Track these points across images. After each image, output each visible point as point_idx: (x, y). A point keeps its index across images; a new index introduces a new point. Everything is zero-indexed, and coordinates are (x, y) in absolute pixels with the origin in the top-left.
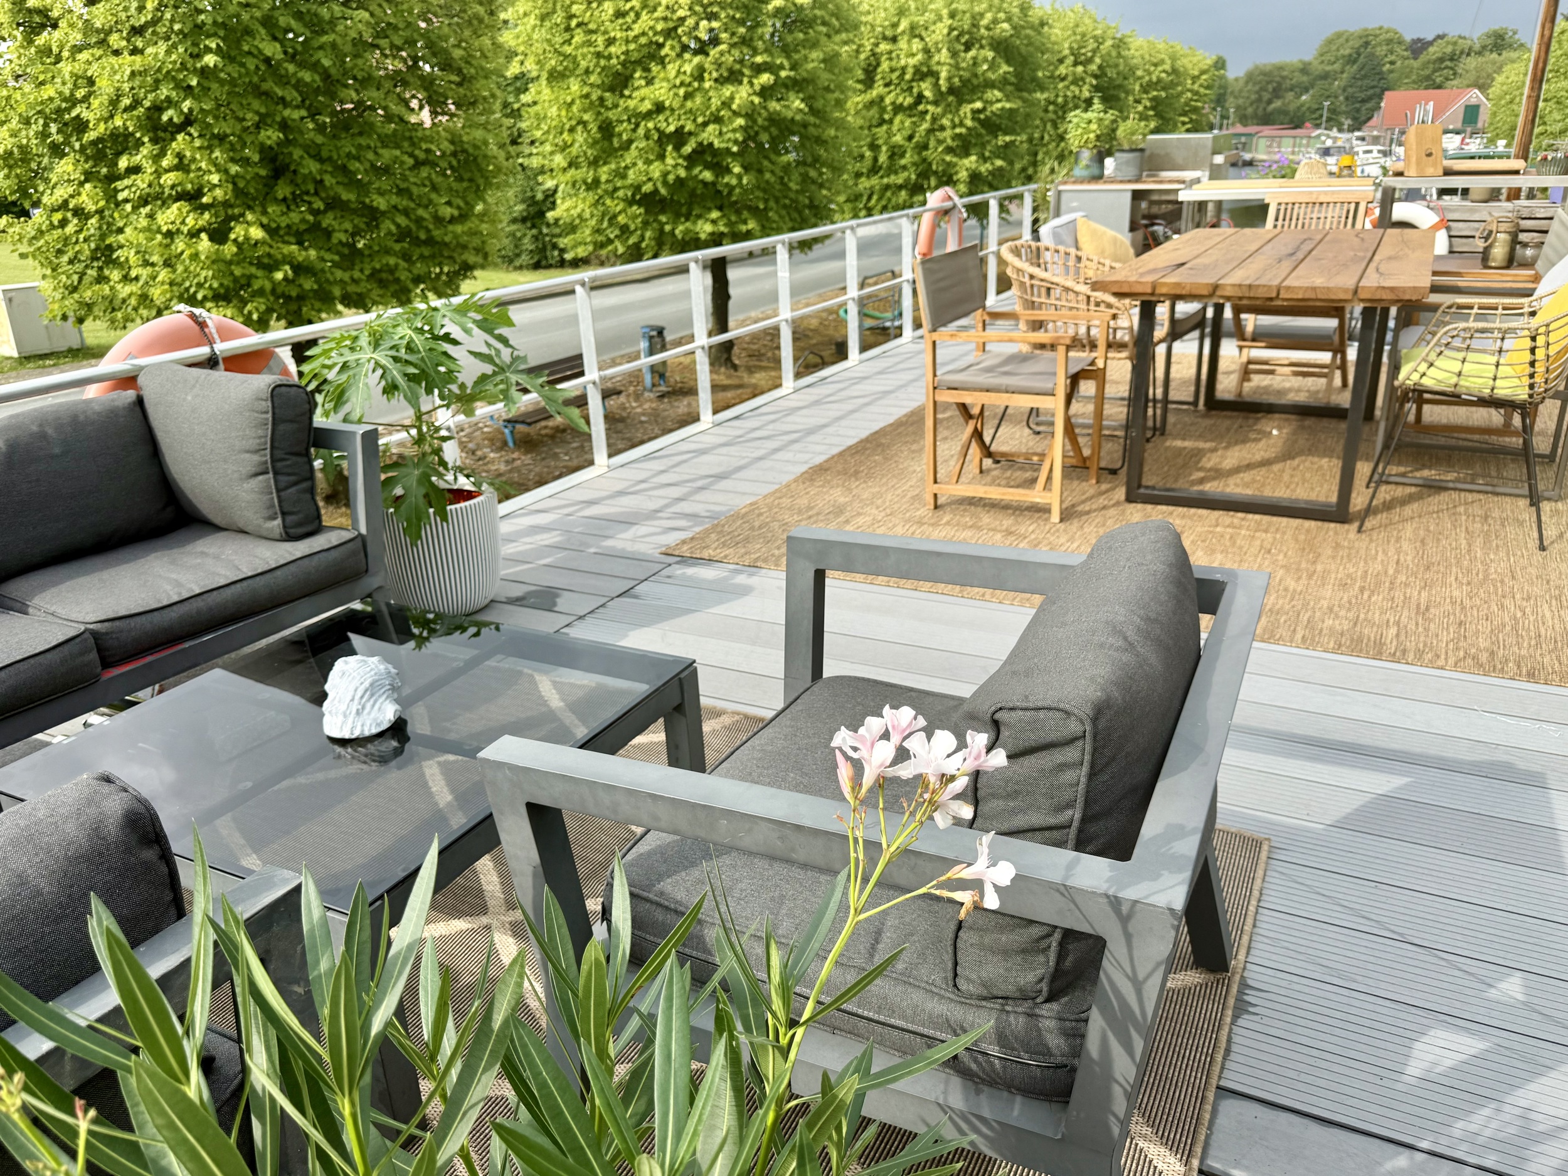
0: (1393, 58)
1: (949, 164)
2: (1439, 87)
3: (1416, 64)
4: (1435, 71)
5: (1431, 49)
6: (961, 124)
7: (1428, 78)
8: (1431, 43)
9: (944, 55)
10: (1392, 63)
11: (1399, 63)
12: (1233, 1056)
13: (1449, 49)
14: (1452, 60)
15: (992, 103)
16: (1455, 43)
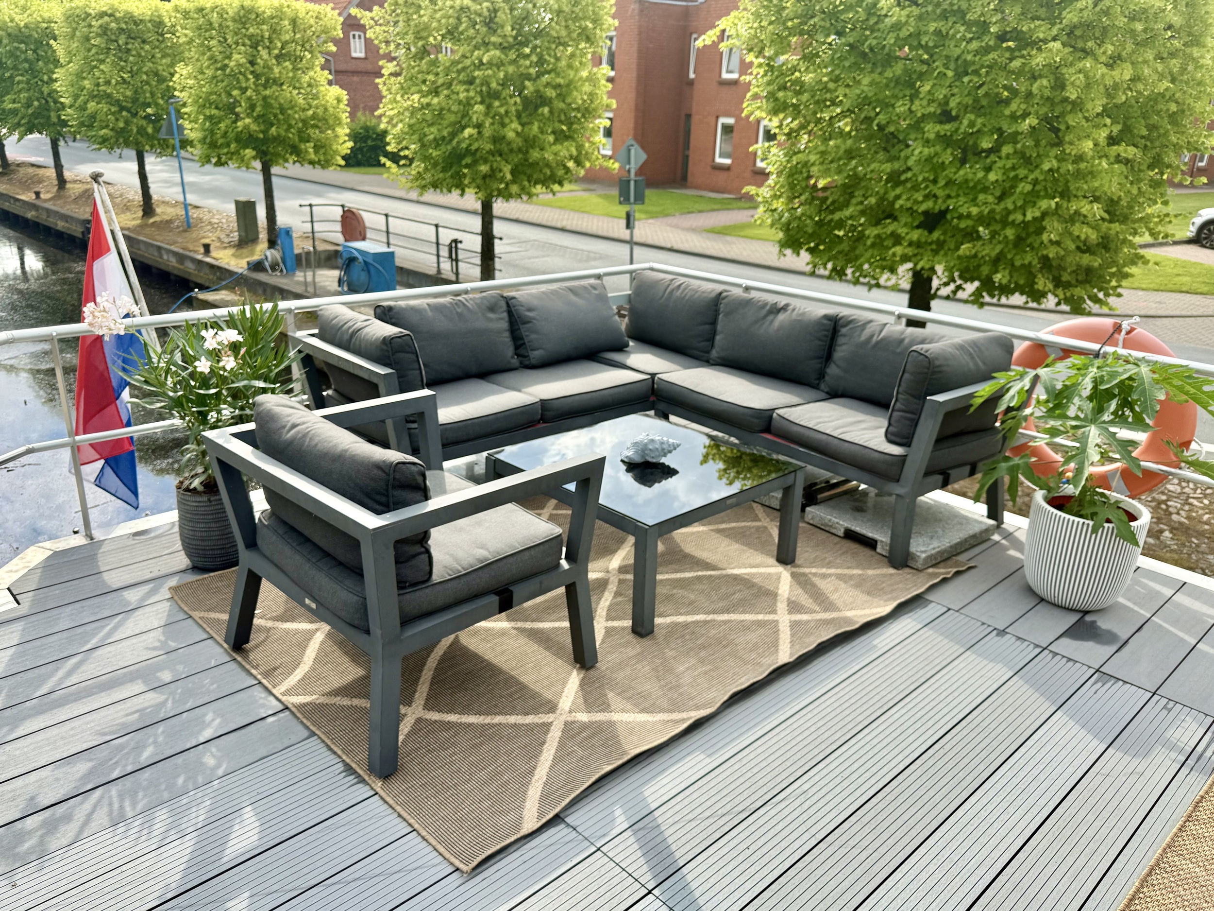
12: (325, 749)
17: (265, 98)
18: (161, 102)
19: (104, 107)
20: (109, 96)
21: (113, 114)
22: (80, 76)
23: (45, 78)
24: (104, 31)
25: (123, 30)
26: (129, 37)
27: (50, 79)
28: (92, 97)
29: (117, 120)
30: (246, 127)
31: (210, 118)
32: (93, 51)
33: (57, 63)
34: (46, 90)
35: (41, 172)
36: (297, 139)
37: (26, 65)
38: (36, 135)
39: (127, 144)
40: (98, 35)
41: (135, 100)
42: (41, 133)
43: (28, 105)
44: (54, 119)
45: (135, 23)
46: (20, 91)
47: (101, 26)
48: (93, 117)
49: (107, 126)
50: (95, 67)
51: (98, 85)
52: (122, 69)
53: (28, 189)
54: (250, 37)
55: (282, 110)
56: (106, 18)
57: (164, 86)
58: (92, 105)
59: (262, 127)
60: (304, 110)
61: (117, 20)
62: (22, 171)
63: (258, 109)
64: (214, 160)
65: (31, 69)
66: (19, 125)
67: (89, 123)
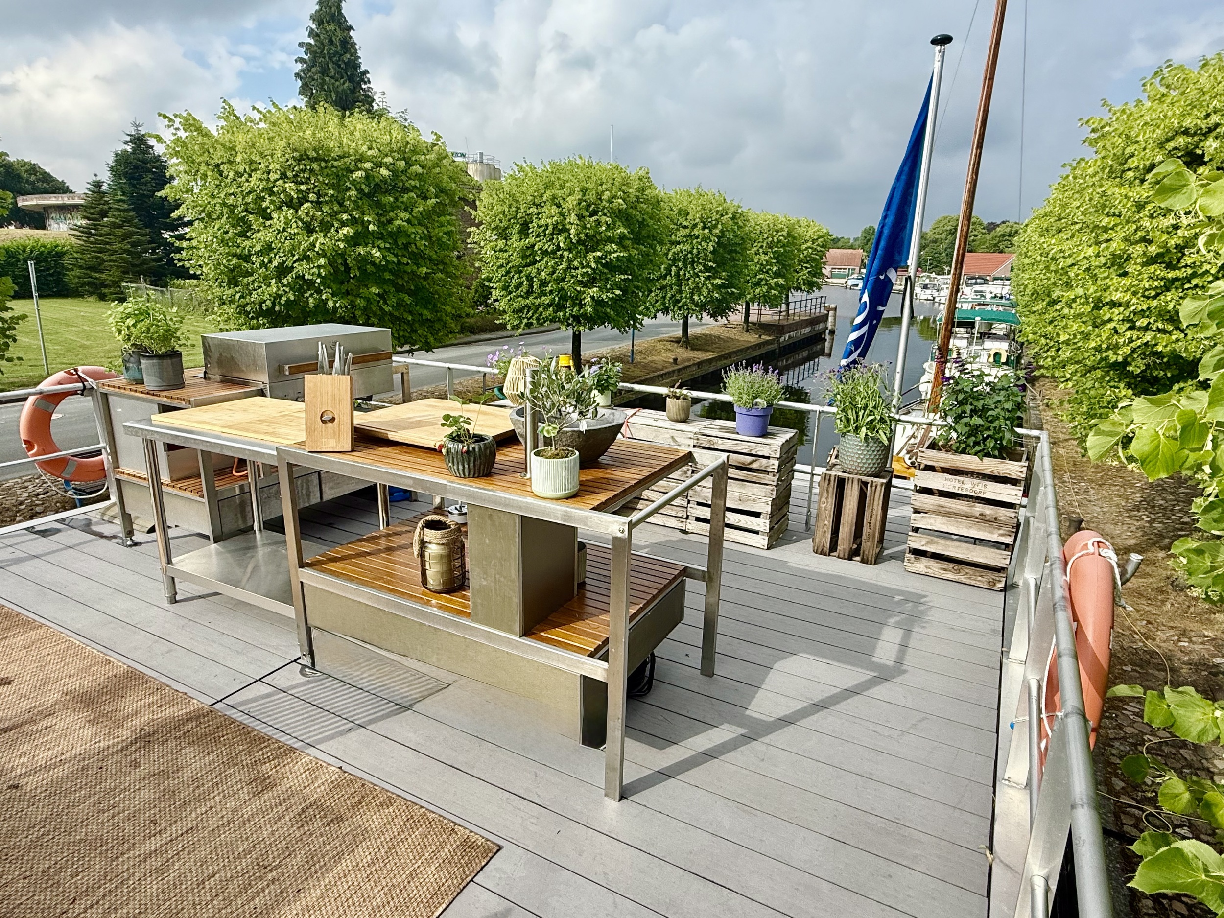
0: (976, 233)
1: (579, 292)
2: (1001, 252)
3: (988, 237)
4: (999, 242)
5: (998, 229)
6: (588, 266)
7: (995, 245)
8: (998, 226)
9: (573, 218)
10: (976, 236)
11: (979, 237)
13: (1008, 230)
14: (1009, 236)
15: (610, 253)
16: (1012, 227)
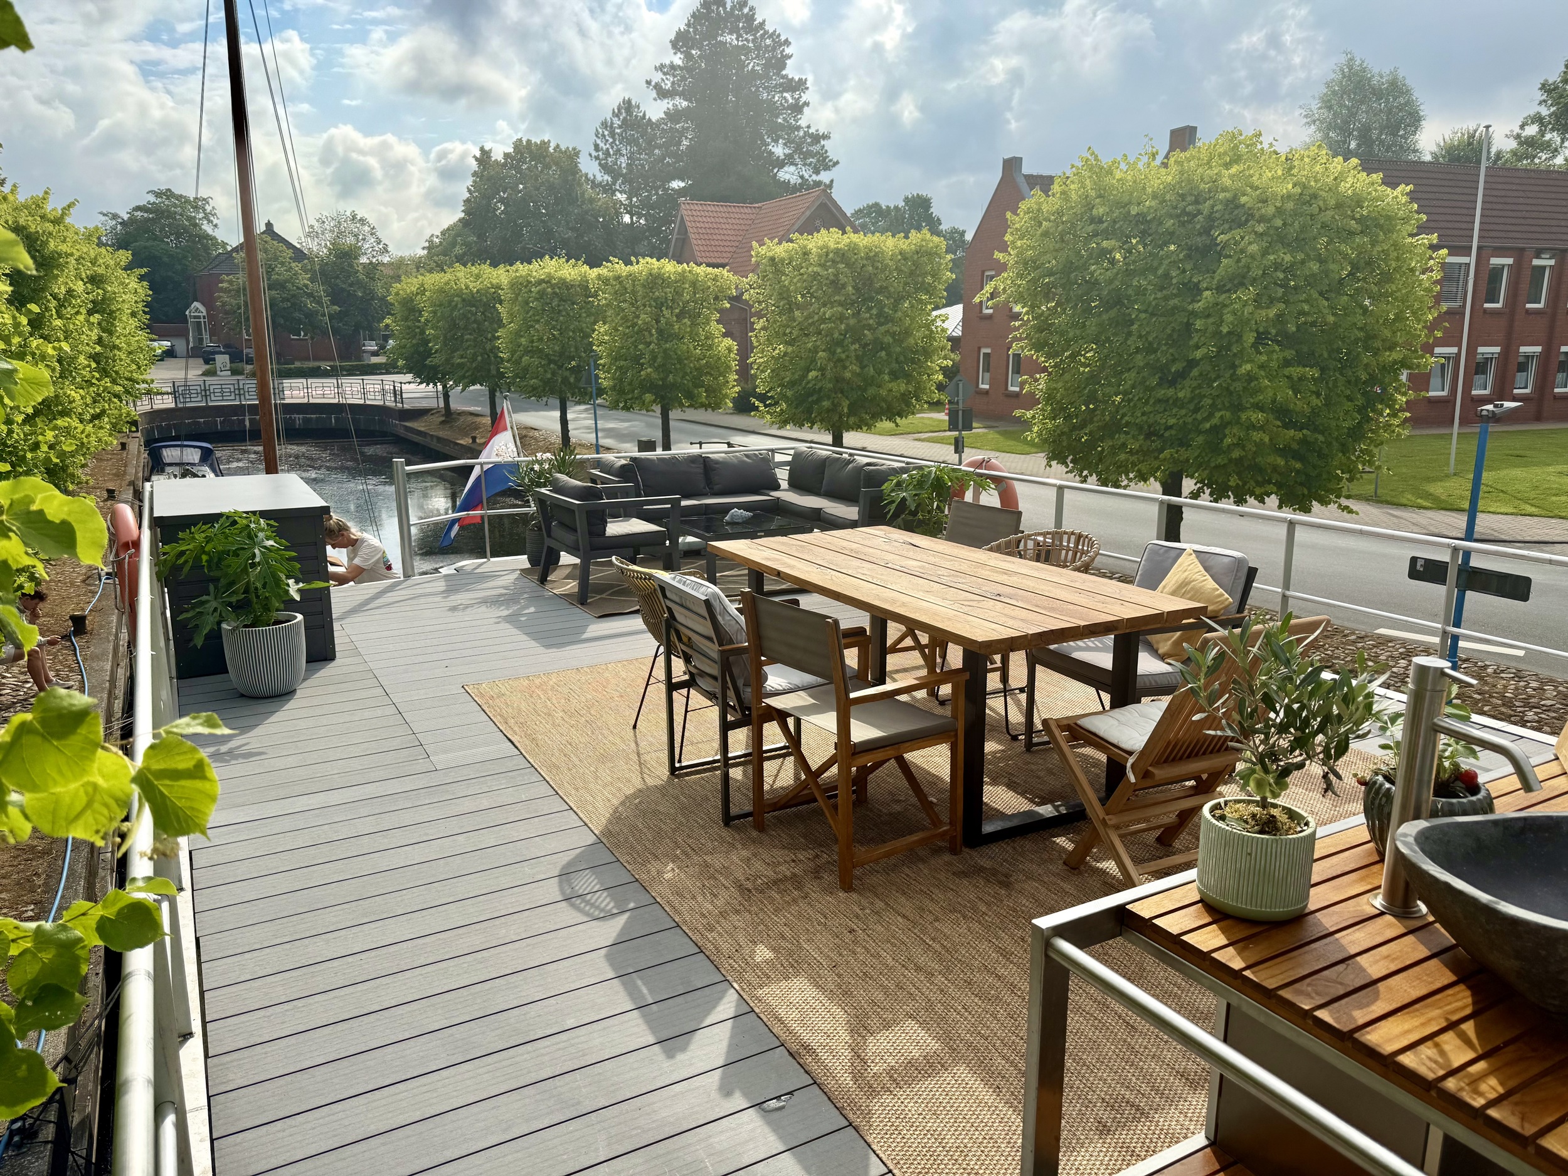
17: (665, 351)
18: (583, 355)
19: (536, 361)
20: (541, 351)
21: (542, 366)
22: (518, 334)
23: (490, 335)
24: (542, 294)
25: (556, 294)
26: (561, 300)
27: (494, 336)
28: (527, 352)
29: (546, 371)
30: (648, 375)
31: (620, 368)
32: (531, 313)
33: (501, 325)
34: (488, 347)
35: (478, 419)
36: (690, 384)
37: (475, 326)
38: (478, 387)
39: (552, 392)
40: (536, 299)
41: (561, 354)
42: (481, 385)
43: (474, 359)
44: (494, 372)
45: (568, 289)
46: (467, 348)
47: (539, 292)
48: (526, 370)
49: (537, 378)
50: (532, 326)
51: (532, 342)
52: (554, 328)
53: (466, 435)
54: (655, 300)
55: (680, 360)
56: (544, 285)
57: (585, 341)
58: (526, 359)
59: (662, 375)
60: (700, 359)
61: (553, 286)
62: (462, 419)
63: (659, 360)
64: (621, 405)
65: (478, 328)
66: (463, 377)
67: (523, 373)
